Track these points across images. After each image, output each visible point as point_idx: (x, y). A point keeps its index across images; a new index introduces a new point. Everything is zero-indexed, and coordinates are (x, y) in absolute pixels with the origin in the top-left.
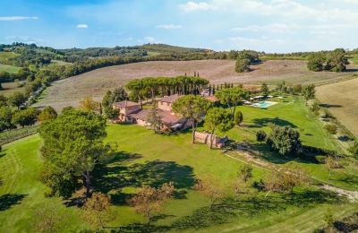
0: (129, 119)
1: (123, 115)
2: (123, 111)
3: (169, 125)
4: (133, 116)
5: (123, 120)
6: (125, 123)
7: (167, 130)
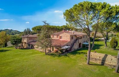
0: (29, 45)
1: (25, 43)
2: (25, 41)
3: (59, 47)
4: (32, 43)
5: (26, 47)
6: (27, 49)
7: (57, 51)
